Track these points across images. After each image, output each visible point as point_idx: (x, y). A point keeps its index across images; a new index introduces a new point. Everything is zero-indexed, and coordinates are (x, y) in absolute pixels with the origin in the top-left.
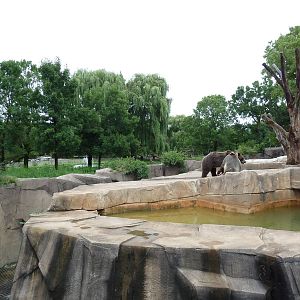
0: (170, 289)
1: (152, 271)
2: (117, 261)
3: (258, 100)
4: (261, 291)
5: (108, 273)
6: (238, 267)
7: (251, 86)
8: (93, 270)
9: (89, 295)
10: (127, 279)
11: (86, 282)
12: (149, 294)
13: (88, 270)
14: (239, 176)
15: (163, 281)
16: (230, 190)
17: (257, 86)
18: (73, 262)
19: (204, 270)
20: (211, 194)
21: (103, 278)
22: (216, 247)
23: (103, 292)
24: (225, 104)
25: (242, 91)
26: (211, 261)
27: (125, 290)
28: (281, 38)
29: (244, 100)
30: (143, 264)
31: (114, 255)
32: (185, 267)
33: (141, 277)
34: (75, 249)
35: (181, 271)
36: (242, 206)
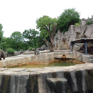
0: (45, 84)
1: (40, 80)
2: (29, 80)
3: (31, 34)
4: (66, 80)
5: (26, 84)
6: (60, 76)
7: (29, 30)
8: (20, 84)
9: (20, 92)
10: (33, 84)
11: (18, 88)
12: (40, 87)
13: (18, 85)
14: (44, 54)
15: (43, 83)
16: (42, 58)
17: (31, 30)
18: (11, 83)
19: (53, 78)
20: (36, 60)
21: (24, 86)
22: (55, 71)
23: (25, 90)
24: (21, 34)
25: (26, 31)
26: (54, 75)
27: (32, 88)
28: (41, 18)
29: (26, 34)
30: (37, 79)
31: (28, 78)
32: (49, 78)
33: (37, 83)
34: (11, 79)
35: (48, 79)
36: (46, 62)
